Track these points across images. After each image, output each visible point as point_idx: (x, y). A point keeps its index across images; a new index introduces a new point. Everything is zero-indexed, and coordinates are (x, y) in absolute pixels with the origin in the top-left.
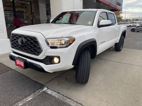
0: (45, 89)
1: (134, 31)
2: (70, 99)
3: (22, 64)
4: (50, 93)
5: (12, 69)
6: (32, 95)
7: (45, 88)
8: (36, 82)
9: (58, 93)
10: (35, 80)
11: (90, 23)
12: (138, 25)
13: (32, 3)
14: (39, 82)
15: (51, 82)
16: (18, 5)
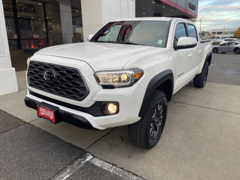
0: (89, 158)
1: (217, 53)
2: (136, 175)
3: (51, 115)
4: (99, 165)
5: (26, 123)
6: (68, 170)
7: (88, 155)
8: (70, 145)
9: (113, 164)
10: (68, 142)
11: (160, 42)
12: (223, 42)
13: (46, 4)
14: (77, 145)
15: (98, 144)
16: (21, 7)
